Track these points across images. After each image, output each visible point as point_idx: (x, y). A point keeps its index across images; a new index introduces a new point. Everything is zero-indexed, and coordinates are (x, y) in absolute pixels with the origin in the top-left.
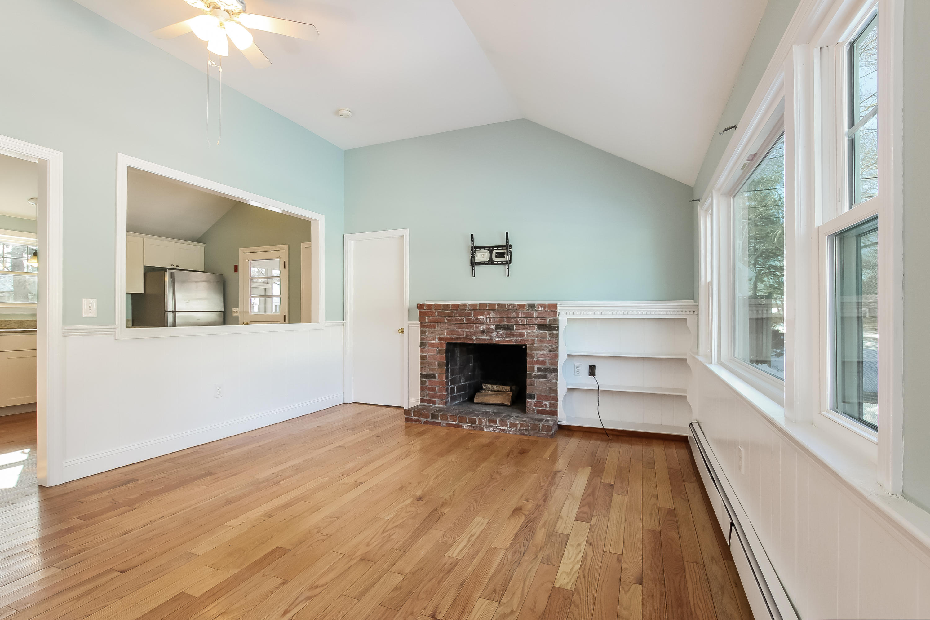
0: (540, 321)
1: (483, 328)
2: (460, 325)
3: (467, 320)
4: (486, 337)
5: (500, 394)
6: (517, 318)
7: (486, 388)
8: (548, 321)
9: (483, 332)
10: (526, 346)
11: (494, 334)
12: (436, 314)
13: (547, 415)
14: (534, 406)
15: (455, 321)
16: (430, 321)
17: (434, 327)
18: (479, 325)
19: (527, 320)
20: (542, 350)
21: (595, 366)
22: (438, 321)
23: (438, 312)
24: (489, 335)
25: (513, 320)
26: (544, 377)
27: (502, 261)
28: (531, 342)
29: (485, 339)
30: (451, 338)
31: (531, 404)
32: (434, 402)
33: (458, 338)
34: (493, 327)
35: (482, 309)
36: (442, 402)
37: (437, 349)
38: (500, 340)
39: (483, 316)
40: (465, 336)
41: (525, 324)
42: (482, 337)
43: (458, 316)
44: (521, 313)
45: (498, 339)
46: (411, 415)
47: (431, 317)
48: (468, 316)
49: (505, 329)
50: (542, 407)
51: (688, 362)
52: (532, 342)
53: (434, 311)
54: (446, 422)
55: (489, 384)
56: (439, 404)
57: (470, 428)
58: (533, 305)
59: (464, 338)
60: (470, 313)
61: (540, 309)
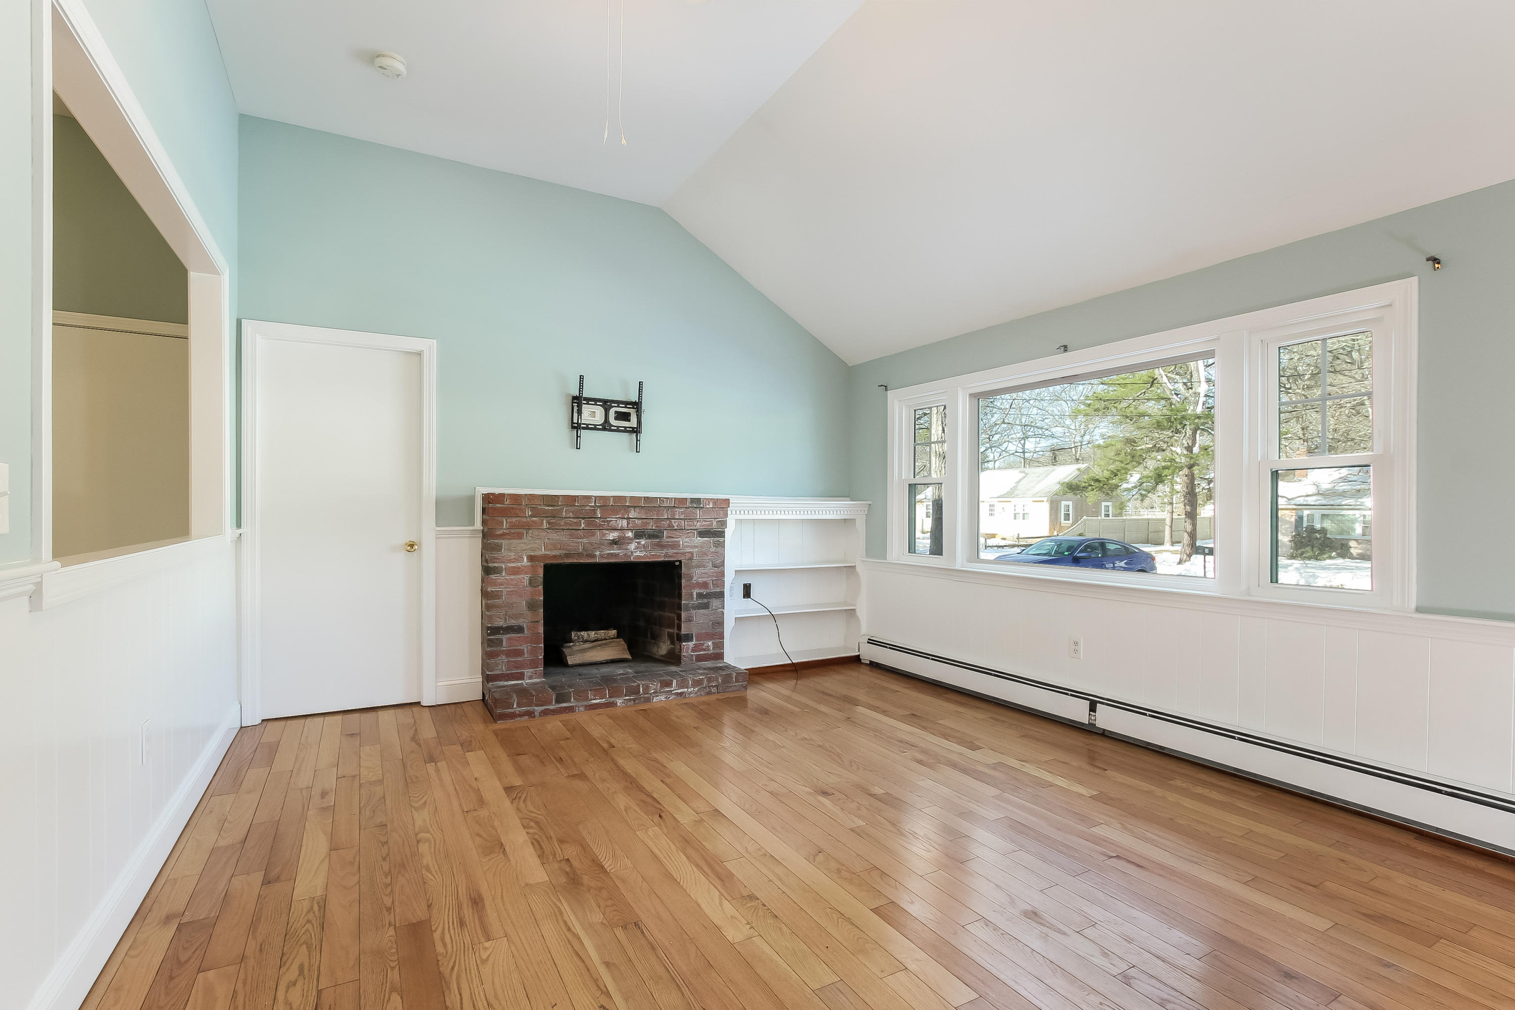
0: (704, 523)
1: (613, 536)
2: (573, 530)
3: (587, 524)
4: (619, 551)
5: (606, 644)
6: (671, 519)
7: (579, 638)
8: (715, 523)
9: (614, 542)
10: (680, 562)
11: (632, 546)
12: (529, 513)
13: (710, 660)
14: (693, 651)
15: (564, 526)
16: (513, 526)
17: (520, 536)
18: (607, 532)
19: (686, 523)
20: (704, 566)
21: (750, 584)
22: (528, 527)
23: (533, 509)
24: (623, 547)
25: (665, 523)
26: (706, 606)
27: (625, 427)
28: (688, 556)
29: (618, 555)
30: (555, 556)
31: (688, 648)
32: (521, 676)
33: (567, 555)
34: (630, 534)
35: (618, 505)
36: (536, 674)
37: (525, 578)
38: (641, 555)
39: (618, 516)
40: (581, 550)
41: (682, 529)
42: (612, 552)
43: (571, 516)
44: (679, 512)
45: (638, 554)
46: (513, 706)
47: (514, 520)
48: (590, 517)
49: (651, 536)
50: (704, 650)
51: (858, 569)
52: (690, 555)
53: (523, 507)
54: (586, 703)
55: (582, 631)
56: (531, 678)
57: (629, 703)
58: (698, 500)
59: (579, 555)
60: (594, 511)
61: (708, 507)
